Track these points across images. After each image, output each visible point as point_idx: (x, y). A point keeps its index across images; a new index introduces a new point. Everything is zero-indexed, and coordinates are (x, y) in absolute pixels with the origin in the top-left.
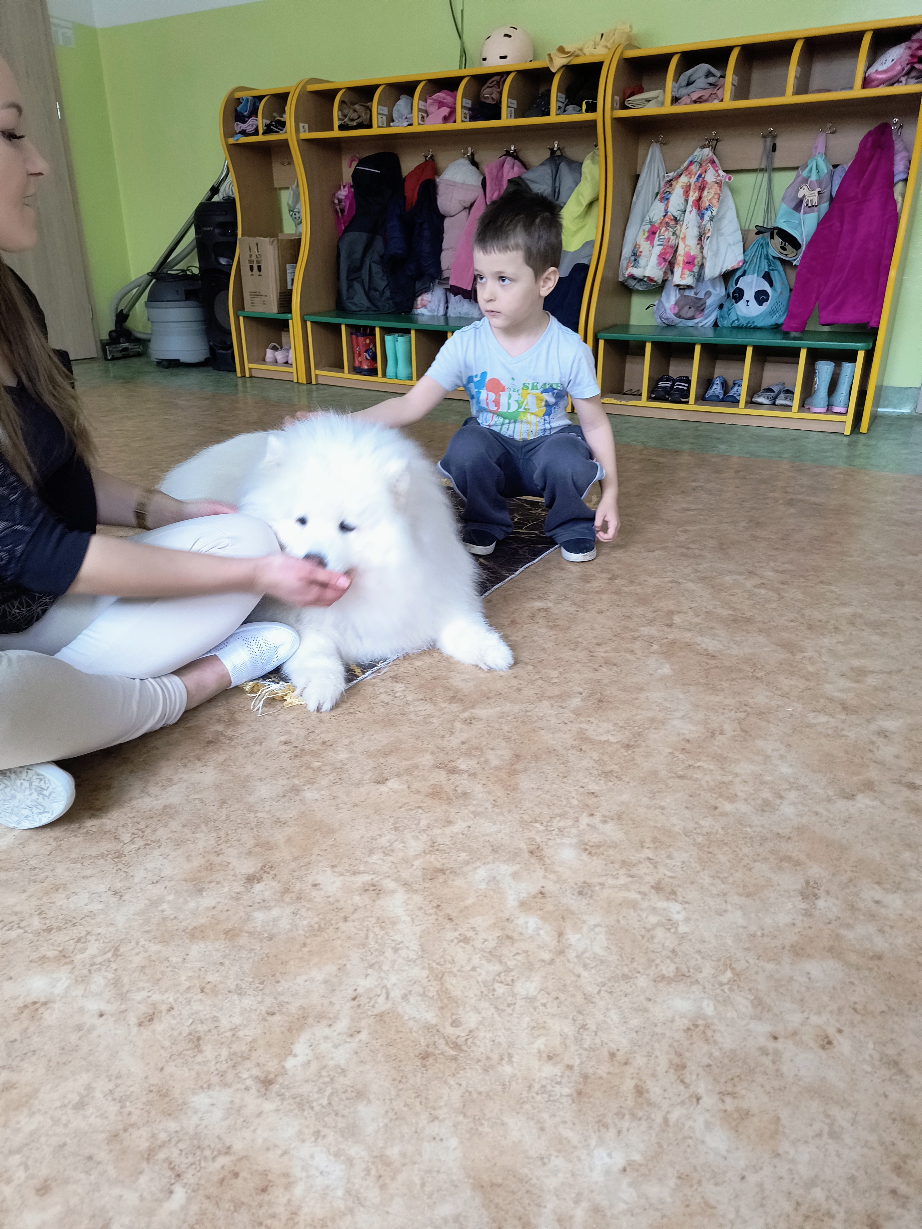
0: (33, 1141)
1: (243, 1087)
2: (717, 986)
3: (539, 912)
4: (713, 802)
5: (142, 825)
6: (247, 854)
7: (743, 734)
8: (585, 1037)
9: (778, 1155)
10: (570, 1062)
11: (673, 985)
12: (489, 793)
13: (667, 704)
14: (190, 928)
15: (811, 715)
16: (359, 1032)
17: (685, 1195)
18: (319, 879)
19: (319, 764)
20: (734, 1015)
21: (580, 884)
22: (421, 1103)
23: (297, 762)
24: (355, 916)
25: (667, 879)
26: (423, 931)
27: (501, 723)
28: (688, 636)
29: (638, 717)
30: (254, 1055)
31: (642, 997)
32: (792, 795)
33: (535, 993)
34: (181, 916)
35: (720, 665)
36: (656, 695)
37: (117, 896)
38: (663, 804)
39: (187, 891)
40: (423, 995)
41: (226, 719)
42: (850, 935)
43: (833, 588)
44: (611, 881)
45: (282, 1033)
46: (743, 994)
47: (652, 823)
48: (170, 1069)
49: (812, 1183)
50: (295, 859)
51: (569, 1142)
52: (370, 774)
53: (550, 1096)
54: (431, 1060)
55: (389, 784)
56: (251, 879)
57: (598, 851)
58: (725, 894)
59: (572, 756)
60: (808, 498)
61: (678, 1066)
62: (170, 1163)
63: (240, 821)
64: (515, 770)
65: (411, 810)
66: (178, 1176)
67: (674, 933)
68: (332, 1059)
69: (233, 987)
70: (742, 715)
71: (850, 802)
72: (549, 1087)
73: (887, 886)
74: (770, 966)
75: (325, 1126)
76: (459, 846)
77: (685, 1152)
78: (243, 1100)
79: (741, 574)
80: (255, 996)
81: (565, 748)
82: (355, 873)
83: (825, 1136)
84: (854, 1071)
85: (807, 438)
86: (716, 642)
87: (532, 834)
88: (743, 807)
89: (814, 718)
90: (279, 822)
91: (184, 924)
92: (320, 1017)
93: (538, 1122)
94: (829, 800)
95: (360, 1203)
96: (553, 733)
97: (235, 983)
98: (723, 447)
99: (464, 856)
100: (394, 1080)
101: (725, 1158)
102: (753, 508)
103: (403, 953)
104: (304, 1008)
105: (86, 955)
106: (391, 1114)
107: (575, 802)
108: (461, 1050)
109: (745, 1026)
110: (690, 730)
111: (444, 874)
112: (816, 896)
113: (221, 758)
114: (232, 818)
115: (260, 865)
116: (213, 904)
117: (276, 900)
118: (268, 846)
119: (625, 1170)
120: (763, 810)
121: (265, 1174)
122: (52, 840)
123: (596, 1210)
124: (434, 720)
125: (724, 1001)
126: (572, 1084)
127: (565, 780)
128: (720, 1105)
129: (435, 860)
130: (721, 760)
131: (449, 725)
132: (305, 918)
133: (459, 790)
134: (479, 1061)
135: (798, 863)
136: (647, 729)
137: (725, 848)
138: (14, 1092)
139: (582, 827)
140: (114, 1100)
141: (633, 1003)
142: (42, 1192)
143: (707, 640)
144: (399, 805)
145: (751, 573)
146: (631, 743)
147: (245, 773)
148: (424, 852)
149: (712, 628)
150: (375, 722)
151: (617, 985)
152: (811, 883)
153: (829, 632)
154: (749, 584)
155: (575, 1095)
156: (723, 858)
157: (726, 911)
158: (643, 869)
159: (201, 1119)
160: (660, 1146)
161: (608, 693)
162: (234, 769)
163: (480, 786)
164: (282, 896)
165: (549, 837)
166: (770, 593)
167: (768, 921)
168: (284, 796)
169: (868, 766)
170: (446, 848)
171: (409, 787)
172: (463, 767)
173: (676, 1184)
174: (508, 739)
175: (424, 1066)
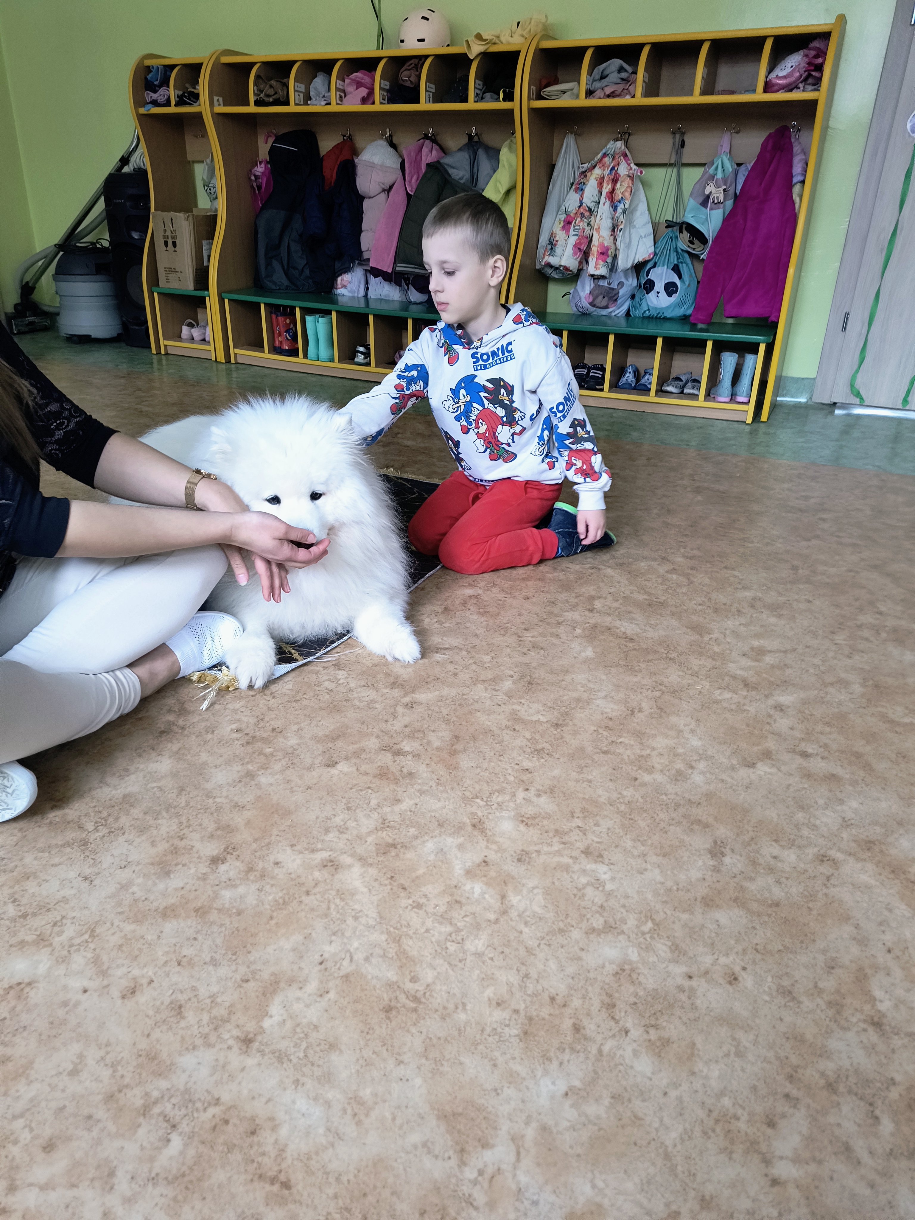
0: (34, 1106)
1: (226, 1046)
2: (640, 935)
3: (483, 879)
4: (633, 774)
5: (104, 814)
6: (209, 837)
7: (659, 711)
8: (528, 985)
9: (693, 1073)
10: (517, 1008)
11: (602, 936)
12: (433, 773)
13: (591, 685)
14: (162, 907)
15: (718, 692)
16: (327, 992)
17: (618, 1111)
18: (280, 857)
19: (271, 750)
20: (655, 959)
21: (518, 852)
22: (387, 1050)
23: (249, 749)
24: (317, 890)
25: (595, 844)
26: (380, 900)
27: (440, 707)
28: (608, 621)
29: (565, 698)
30: (234, 1018)
31: (576, 948)
32: (702, 765)
33: (483, 949)
34: (152, 898)
35: (637, 648)
36: (581, 677)
37: (88, 882)
38: (590, 777)
39: (155, 874)
40: (384, 956)
41: (176, 709)
42: (752, 886)
43: (736, 573)
44: (546, 849)
45: (257, 997)
46: (662, 941)
47: (581, 796)
48: (156, 1034)
49: (722, 1094)
50: (256, 840)
51: (518, 1075)
52: (321, 758)
53: (500, 1037)
54: (394, 1012)
55: (339, 767)
56: (216, 861)
57: (534, 822)
58: (645, 855)
59: (507, 736)
60: (713, 486)
61: (609, 1005)
62: (165, 1116)
63: (199, 807)
64: (455, 751)
65: (361, 790)
66: (174, 1126)
67: (602, 891)
68: (305, 1017)
69: (208, 959)
70: (658, 694)
71: (751, 770)
72: (499, 1030)
73: (784, 843)
74: (685, 916)
75: (304, 1075)
76: (408, 822)
77: (617, 1076)
78: (227, 1057)
79: (655, 560)
80: (229, 966)
81: (500, 728)
82: (313, 851)
83: (732, 1055)
84: (755, 1001)
85: (712, 426)
86: (633, 626)
87: (474, 809)
88: (659, 778)
89: (720, 694)
90: (238, 807)
91: (155, 904)
92: (291, 981)
93: (492, 1059)
94: (733, 768)
95: (339, 1138)
96: (488, 715)
97: (210, 956)
98: (635, 434)
99: (413, 831)
100: (362, 1032)
101: (651, 1079)
102: (664, 496)
103: (363, 920)
104: (276, 975)
105: (64, 937)
106: (361, 1062)
107: (512, 779)
108: (420, 1002)
109: (665, 968)
110: (612, 709)
111: (396, 848)
112: (723, 854)
113: (175, 747)
114: (191, 804)
115: (223, 847)
116: (181, 885)
117: (241, 879)
118: (229, 829)
119: (567, 1094)
120: (676, 780)
121: (253, 1119)
122: (16, 831)
123: (544, 1129)
124: (377, 706)
125: (647, 948)
126: (519, 1026)
127: (501, 758)
128: (646, 1036)
129: (387, 836)
130: (639, 735)
131: (392, 710)
132: (270, 894)
133: (405, 770)
134: (436, 1011)
135: (707, 826)
136: (574, 708)
137: (645, 815)
138: (10, 1065)
139: (518, 801)
140: (106, 1065)
141: (569, 953)
142: (48, 1150)
143: (624, 624)
144: (350, 786)
145: (663, 558)
146: (560, 723)
147: (200, 761)
148: (376, 829)
149: (630, 612)
150: (321, 709)
151: (554, 938)
152: (719, 843)
153: (733, 615)
154: (662, 569)
155: (522, 1035)
156: (642, 824)
157: (646, 870)
158: (574, 836)
159: (190, 1076)
160: (595, 1072)
161: (537, 675)
162: (189, 757)
163: (424, 766)
164: (246, 875)
165: (490, 811)
166: (681, 578)
167: (682, 877)
168: (240, 781)
169: (766, 737)
170: (396, 825)
171: (357, 769)
172: (407, 748)
173: (610, 1103)
174: (447, 722)
175: (389, 1018)
